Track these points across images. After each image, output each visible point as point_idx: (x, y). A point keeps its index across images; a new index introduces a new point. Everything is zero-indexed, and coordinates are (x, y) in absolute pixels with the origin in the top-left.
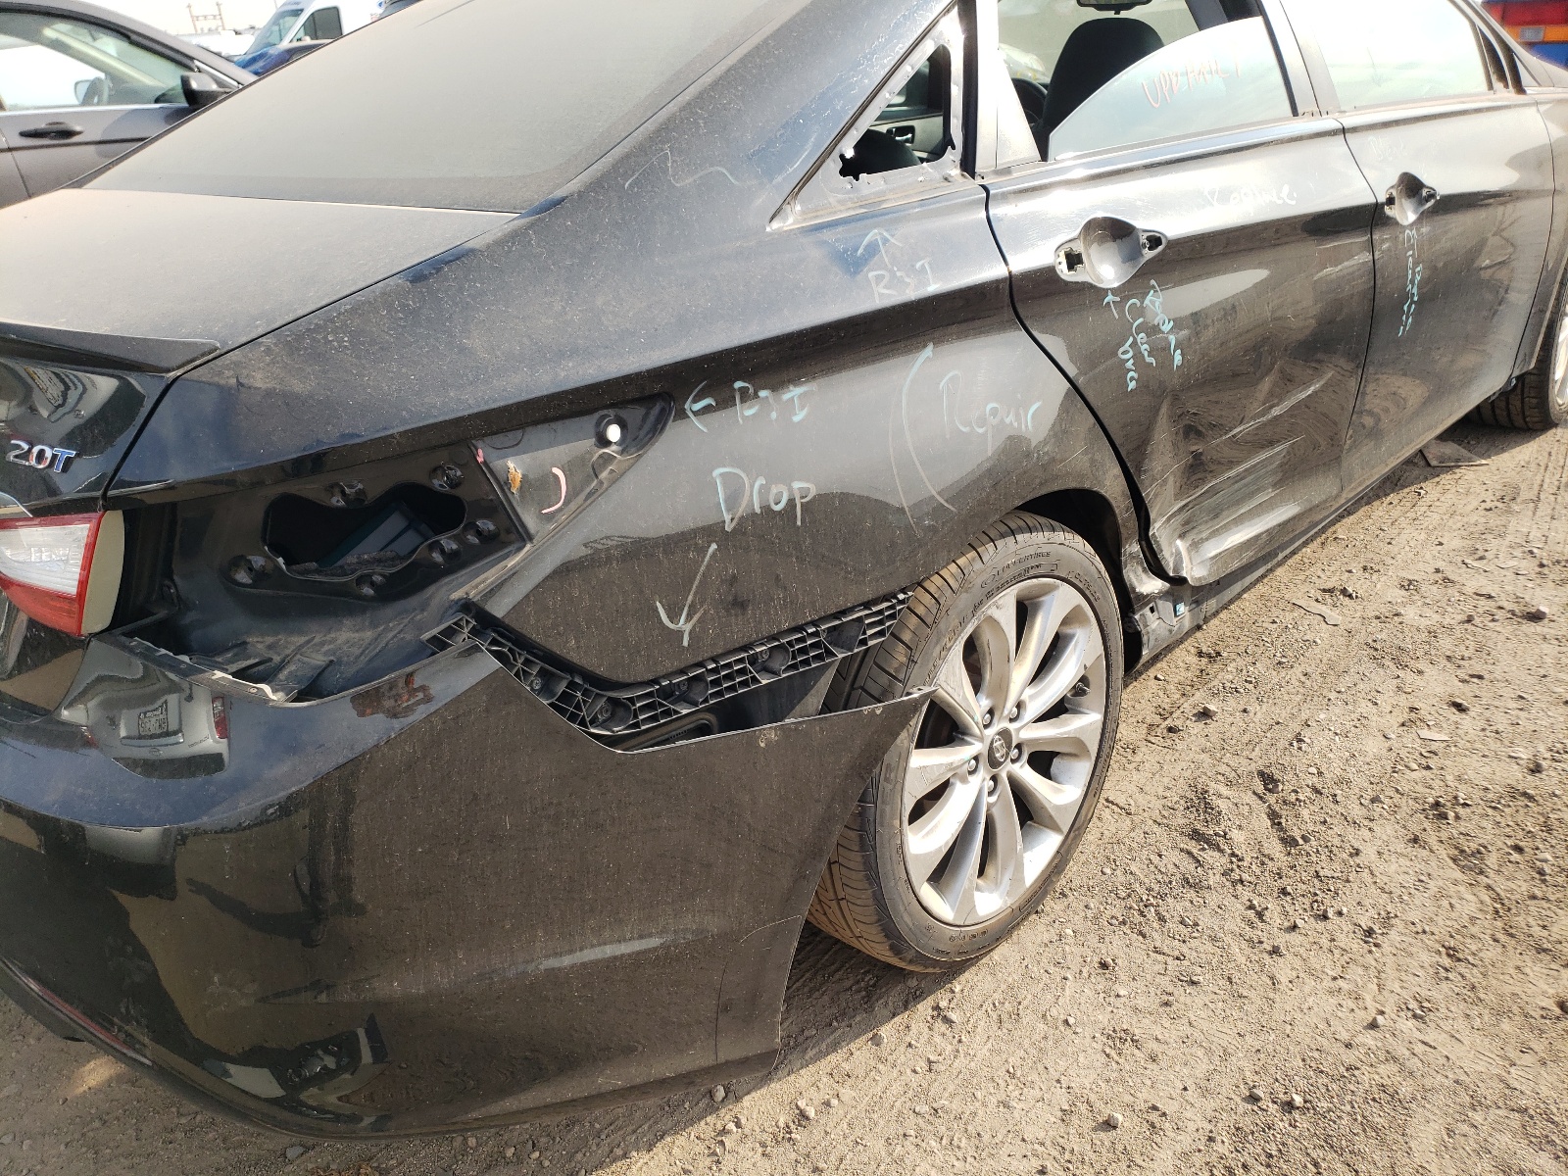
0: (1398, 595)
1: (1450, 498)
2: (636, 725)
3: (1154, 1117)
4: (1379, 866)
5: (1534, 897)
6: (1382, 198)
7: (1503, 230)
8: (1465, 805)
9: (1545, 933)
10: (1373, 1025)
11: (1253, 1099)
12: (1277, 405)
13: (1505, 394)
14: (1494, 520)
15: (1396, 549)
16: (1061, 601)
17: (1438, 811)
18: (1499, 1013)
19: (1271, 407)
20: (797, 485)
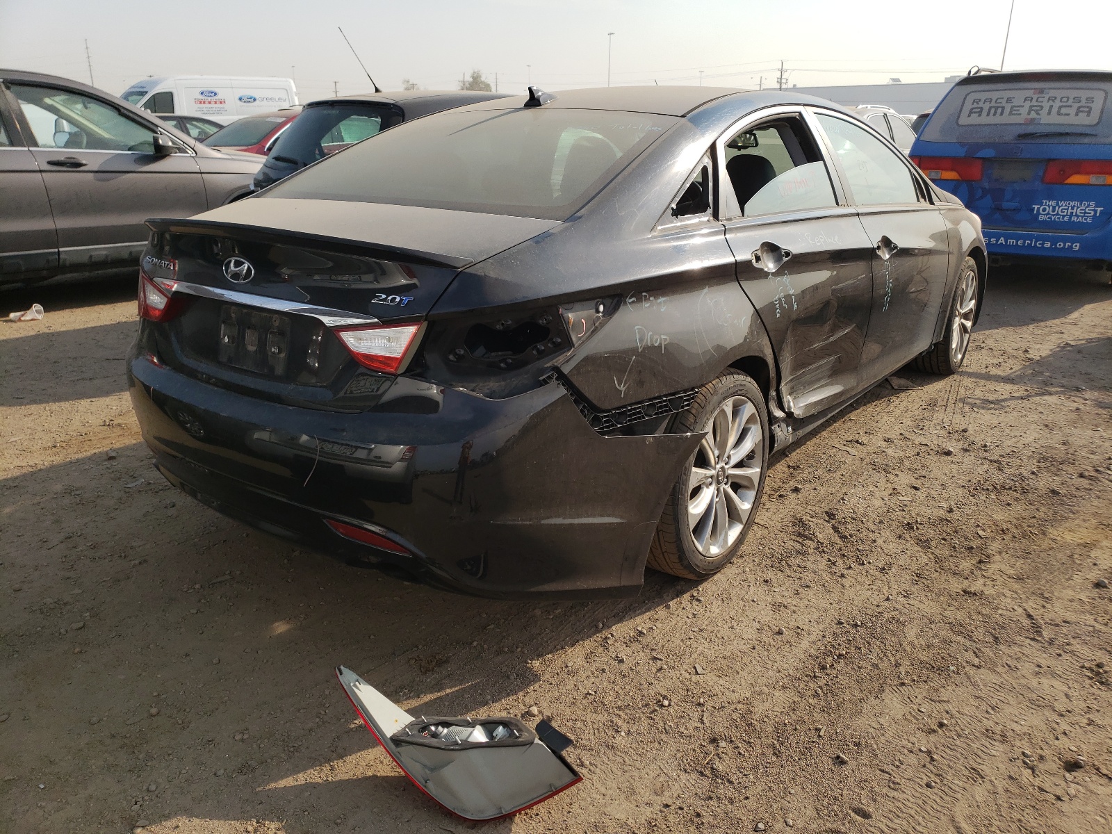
0: (884, 444)
1: (904, 404)
2: (602, 428)
3: (799, 631)
4: (884, 546)
5: (952, 556)
6: (875, 246)
7: (922, 271)
8: (921, 524)
9: (957, 568)
10: (888, 599)
11: (840, 623)
12: (832, 336)
13: (929, 352)
14: (926, 414)
15: (881, 425)
16: (749, 410)
17: (909, 526)
18: (939, 595)
19: (829, 337)
20: (663, 337)
